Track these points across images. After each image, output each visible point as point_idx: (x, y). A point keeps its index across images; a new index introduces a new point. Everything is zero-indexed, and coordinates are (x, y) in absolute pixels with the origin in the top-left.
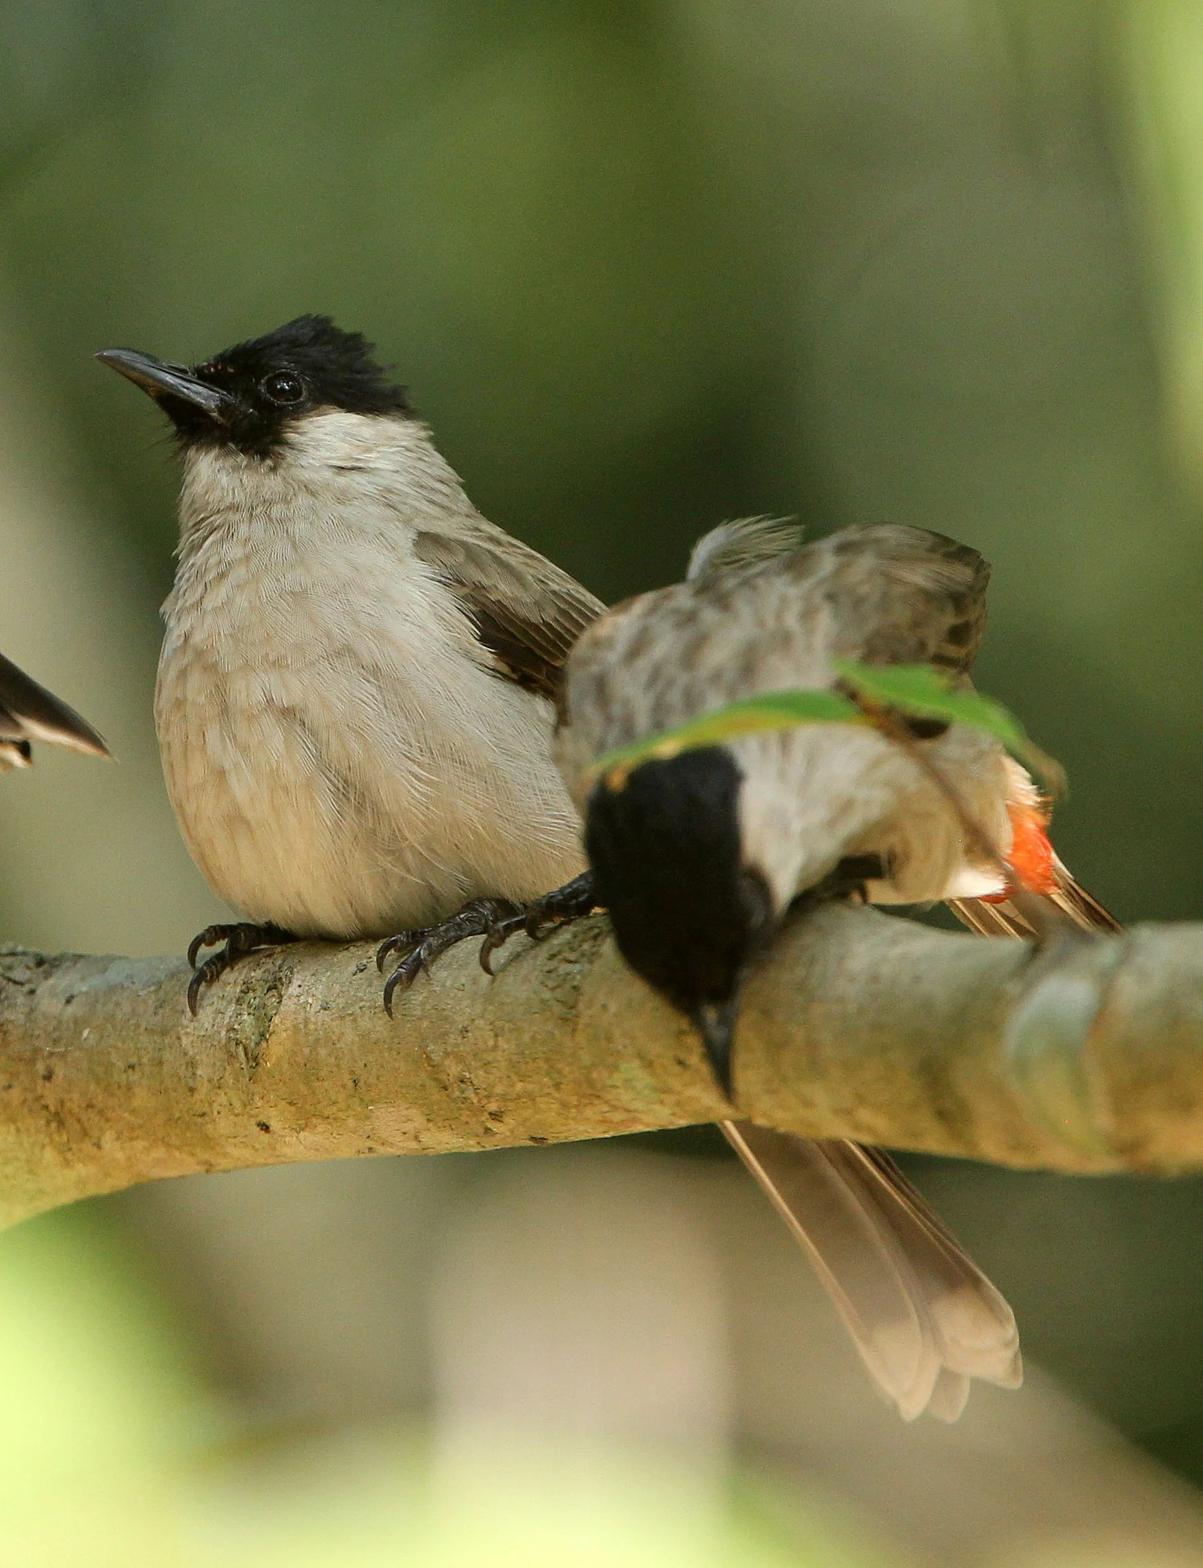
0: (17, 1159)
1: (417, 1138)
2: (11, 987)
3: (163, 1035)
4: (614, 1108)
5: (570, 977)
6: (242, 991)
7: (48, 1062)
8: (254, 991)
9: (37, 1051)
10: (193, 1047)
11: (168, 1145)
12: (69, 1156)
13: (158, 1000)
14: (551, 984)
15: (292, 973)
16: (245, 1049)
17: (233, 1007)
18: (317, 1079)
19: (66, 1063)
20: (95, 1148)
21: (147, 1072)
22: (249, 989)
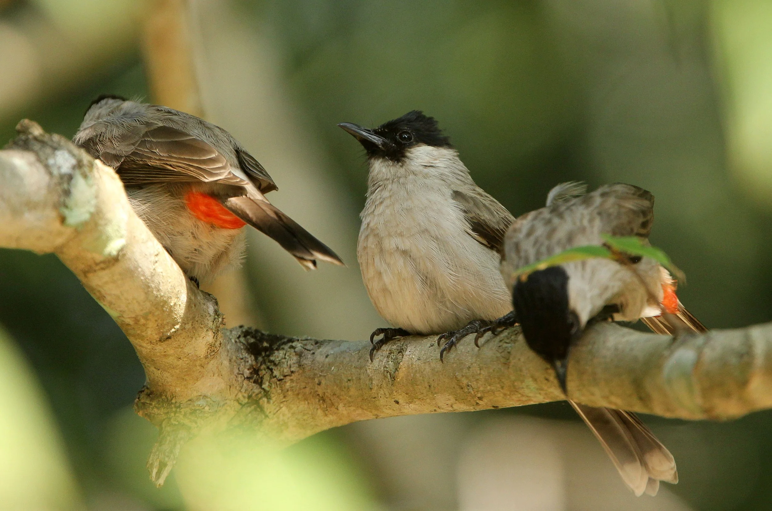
0: (308, 413)
1: (452, 406)
2: (306, 352)
3: (360, 369)
4: (523, 396)
5: (507, 348)
6: (389, 353)
7: (319, 378)
8: (393, 353)
9: (315, 375)
10: (371, 373)
11: (363, 409)
12: (327, 412)
13: (359, 357)
14: (500, 351)
15: (407, 347)
16: (390, 374)
17: (386, 359)
18: (416, 385)
19: (326, 379)
20: (336, 410)
21: (355, 382)
22: (391, 353)
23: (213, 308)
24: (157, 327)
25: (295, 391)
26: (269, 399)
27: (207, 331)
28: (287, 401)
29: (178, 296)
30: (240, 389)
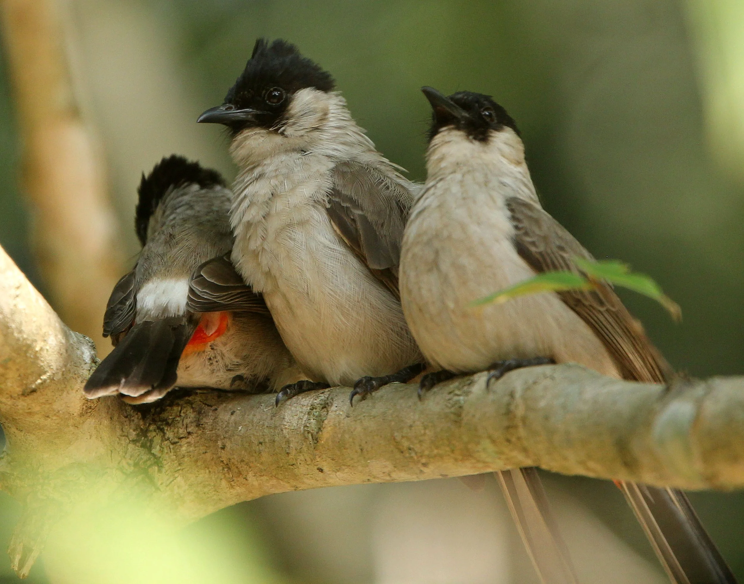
0: (209, 485)
1: (389, 475)
2: (206, 408)
3: (275, 429)
4: (479, 461)
5: (458, 402)
6: (310, 409)
7: (223, 441)
8: (316, 409)
9: (218, 436)
10: (288, 434)
11: (278, 479)
12: (232, 483)
13: (273, 414)
14: (450, 405)
15: (333, 400)
16: (312, 435)
17: (306, 416)
18: (344, 448)
19: (231, 442)
20: (245, 480)
21: (268, 445)
22: (313, 408)
23: (89, 354)
24: (19, 378)
25: (193, 457)
26: (160, 467)
27: (82, 382)
28: (182, 470)
29: (45, 339)
30: (124, 455)
